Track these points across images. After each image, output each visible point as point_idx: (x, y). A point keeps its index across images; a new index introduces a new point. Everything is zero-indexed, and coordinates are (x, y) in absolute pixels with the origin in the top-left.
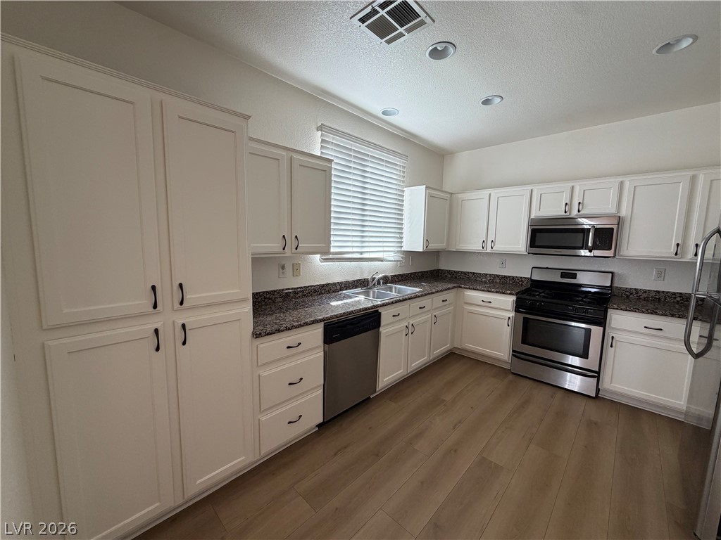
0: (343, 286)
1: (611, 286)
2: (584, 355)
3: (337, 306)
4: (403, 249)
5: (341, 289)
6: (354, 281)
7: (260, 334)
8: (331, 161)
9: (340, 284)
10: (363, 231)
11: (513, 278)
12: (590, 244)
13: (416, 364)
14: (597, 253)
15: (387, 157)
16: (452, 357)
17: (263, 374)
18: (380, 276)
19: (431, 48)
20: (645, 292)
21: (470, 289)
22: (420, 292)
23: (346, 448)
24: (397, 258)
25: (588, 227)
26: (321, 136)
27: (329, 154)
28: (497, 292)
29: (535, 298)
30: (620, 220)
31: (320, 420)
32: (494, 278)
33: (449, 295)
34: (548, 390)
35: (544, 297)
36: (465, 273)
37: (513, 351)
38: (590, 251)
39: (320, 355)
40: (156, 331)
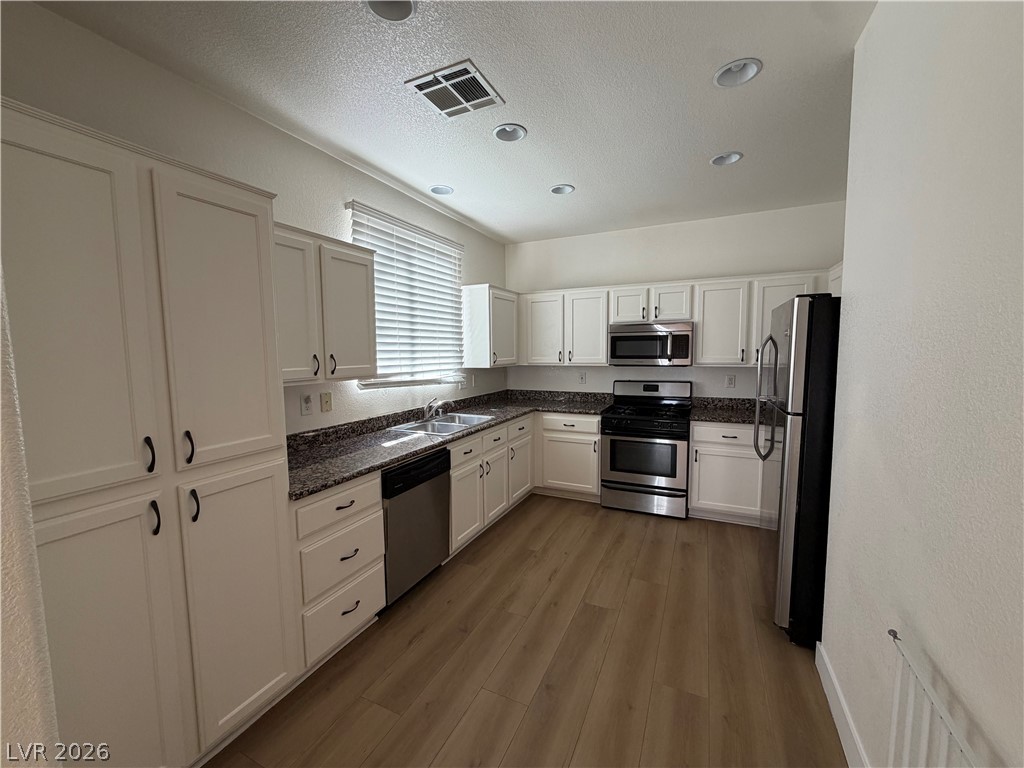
0: (391, 420)
1: (690, 397)
2: (672, 474)
3: (392, 448)
4: (465, 366)
5: (388, 426)
6: (404, 413)
7: (301, 493)
8: (372, 252)
9: (387, 418)
10: (413, 345)
11: (595, 395)
12: (669, 353)
13: (495, 512)
14: (676, 361)
15: (438, 246)
16: (534, 499)
17: (306, 551)
18: (440, 403)
19: (498, 129)
20: (720, 400)
21: (549, 411)
22: (492, 420)
23: (422, 632)
24: (458, 379)
25: (665, 334)
26: (353, 215)
27: (366, 242)
28: (580, 413)
29: (619, 416)
30: (693, 326)
31: (382, 604)
32: (574, 396)
33: (525, 421)
34: (640, 519)
35: (629, 414)
36: (540, 392)
37: (602, 481)
38: (670, 360)
39: (379, 514)
40: (154, 505)
